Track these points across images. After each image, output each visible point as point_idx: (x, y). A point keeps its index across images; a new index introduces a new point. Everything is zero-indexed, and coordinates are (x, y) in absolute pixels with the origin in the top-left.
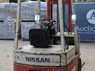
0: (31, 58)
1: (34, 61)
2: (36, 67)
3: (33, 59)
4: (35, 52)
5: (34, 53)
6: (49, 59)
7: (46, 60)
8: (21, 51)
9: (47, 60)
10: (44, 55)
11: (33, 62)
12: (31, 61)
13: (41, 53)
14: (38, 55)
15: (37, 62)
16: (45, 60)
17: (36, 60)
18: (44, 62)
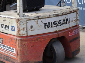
0: (52, 23)
1: (56, 25)
2: (59, 33)
5: (56, 15)
6: (69, 18)
7: (67, 21)
8: (37, 17)
11: (55, 27)
12: (52, 26)
17: (58, 23)
18: (65, 24)
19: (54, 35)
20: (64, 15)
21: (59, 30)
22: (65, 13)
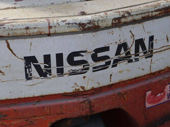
2: (92, 98)
3: (76, 59)
4: (84, 19)
5: (81, 25)
9: (144, 48)
10: (134, 22)
13: (119, 19)
14: (106, 28)
15: (96, 69)
16: (133, 52)
18: (130, 61)
19: (67, 105)
20: (126, 24)
21: (96, 86)
22: (130, 19)
